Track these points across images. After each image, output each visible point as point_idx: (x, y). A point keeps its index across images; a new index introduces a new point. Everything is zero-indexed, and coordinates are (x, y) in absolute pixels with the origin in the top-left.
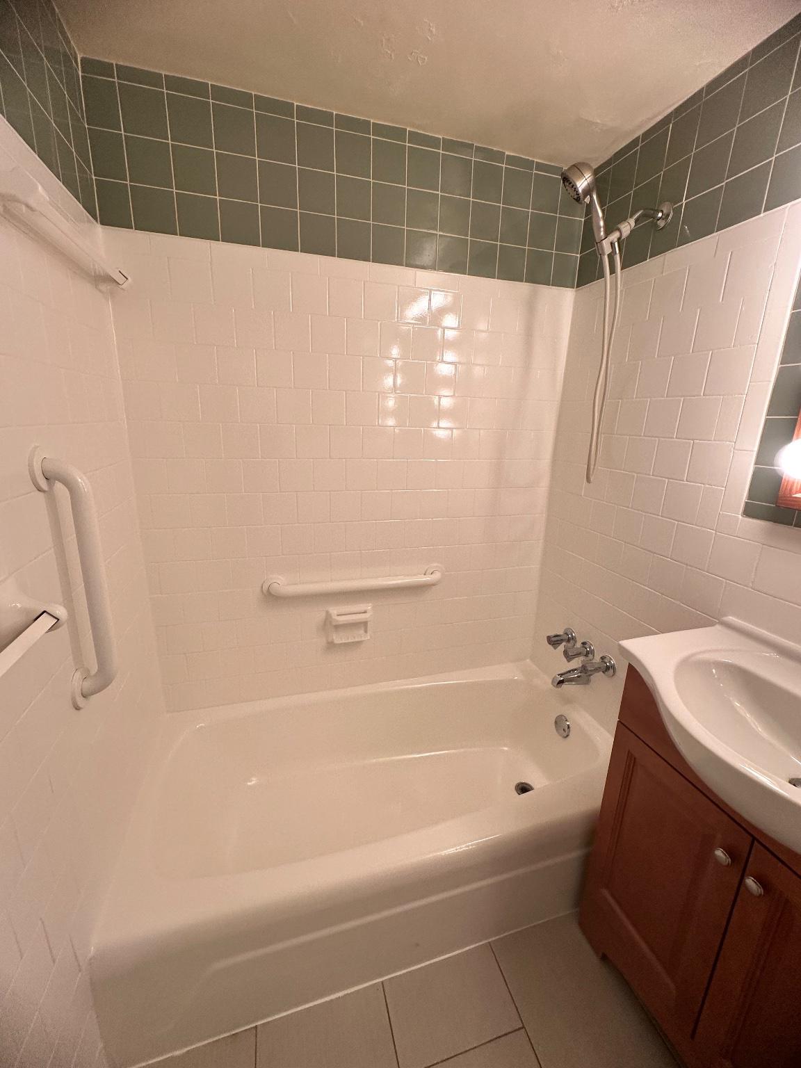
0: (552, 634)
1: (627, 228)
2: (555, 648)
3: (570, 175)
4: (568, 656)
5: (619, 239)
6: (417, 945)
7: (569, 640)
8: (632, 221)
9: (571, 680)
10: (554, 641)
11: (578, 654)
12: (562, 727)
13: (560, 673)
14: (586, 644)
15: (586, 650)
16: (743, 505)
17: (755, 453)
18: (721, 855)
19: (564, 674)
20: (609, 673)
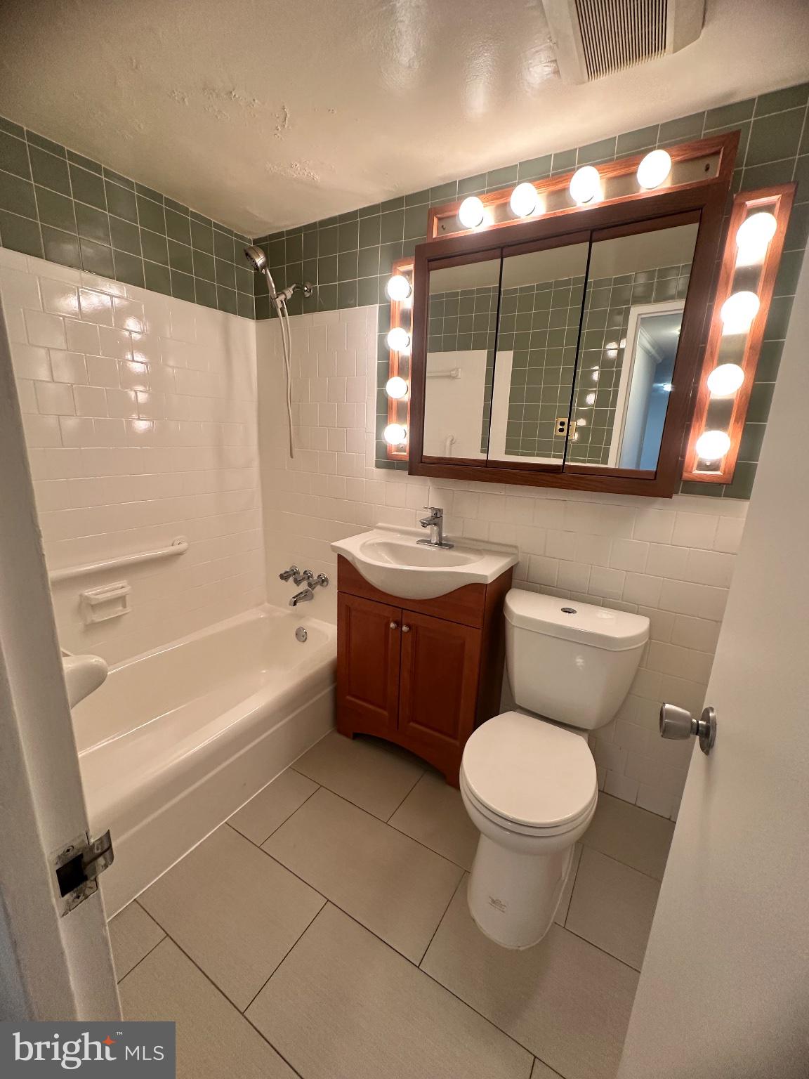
0: (283, 572)
1: (289, 293)
2: (287, 581)
3: (250, 252)
4: (297, 582)
5: (285, 299)
6: (245, 784)
7: (294, 574)
8: (291, 289)
9: (302, 598)
10: (284, 577)
11: (303, 579)
12: (301, 635)
13: (294, 596)
14: (306, 571)
15: (307, 575)
16: (374, 462)
17: (375, 434)
18: (392, 625)
19: (297, 596)
20: (325, 583)
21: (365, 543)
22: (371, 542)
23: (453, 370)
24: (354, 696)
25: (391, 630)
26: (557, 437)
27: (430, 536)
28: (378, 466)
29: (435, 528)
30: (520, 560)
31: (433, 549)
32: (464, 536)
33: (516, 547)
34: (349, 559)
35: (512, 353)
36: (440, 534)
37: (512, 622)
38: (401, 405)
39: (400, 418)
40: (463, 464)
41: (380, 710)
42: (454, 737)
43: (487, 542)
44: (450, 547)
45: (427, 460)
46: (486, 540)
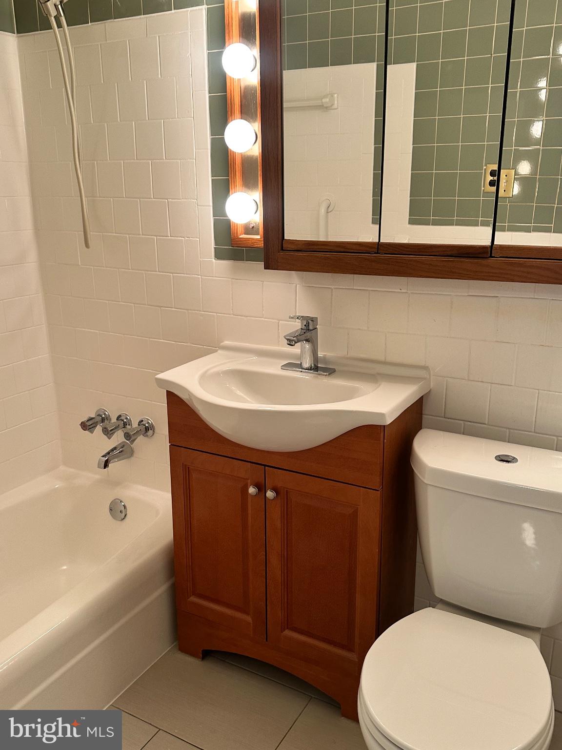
0: (85, 419)
2: (92, 432)
4: (108, 433)
7: (103, 420)
9: (116, 456)
10: (89, 426)
11: (117, 428)
12: (118, 511)
13: (104, 454)
14: (120, 416)
15: (123, 422)
16: (213, 250)
17: (211, 208)
18: (252, 490)
19: (108, 453)
20: (150, 432)
21: (206, 372)
22: (216, 370)
23: (325, 97)
24: (201, 596)
25: (249, 500)
26: (486, 194)
27: (300, 357)
28: (219, 255)
29: (307, 346)
30: (431, 388)
31: (307, 376)
32: (349, 356)
33: (425, 368)
34: (184, 396)
35: (414, 65)
36: (314, 352)
37: (423, 479)
38: (247, 161)
39: (248, 184)
40: (342, 250)
41: (238, 615)
42: (349, 648)
43: (385, 363)
44: (330, 372)
45: (293, 247)
46: (382, 359)
